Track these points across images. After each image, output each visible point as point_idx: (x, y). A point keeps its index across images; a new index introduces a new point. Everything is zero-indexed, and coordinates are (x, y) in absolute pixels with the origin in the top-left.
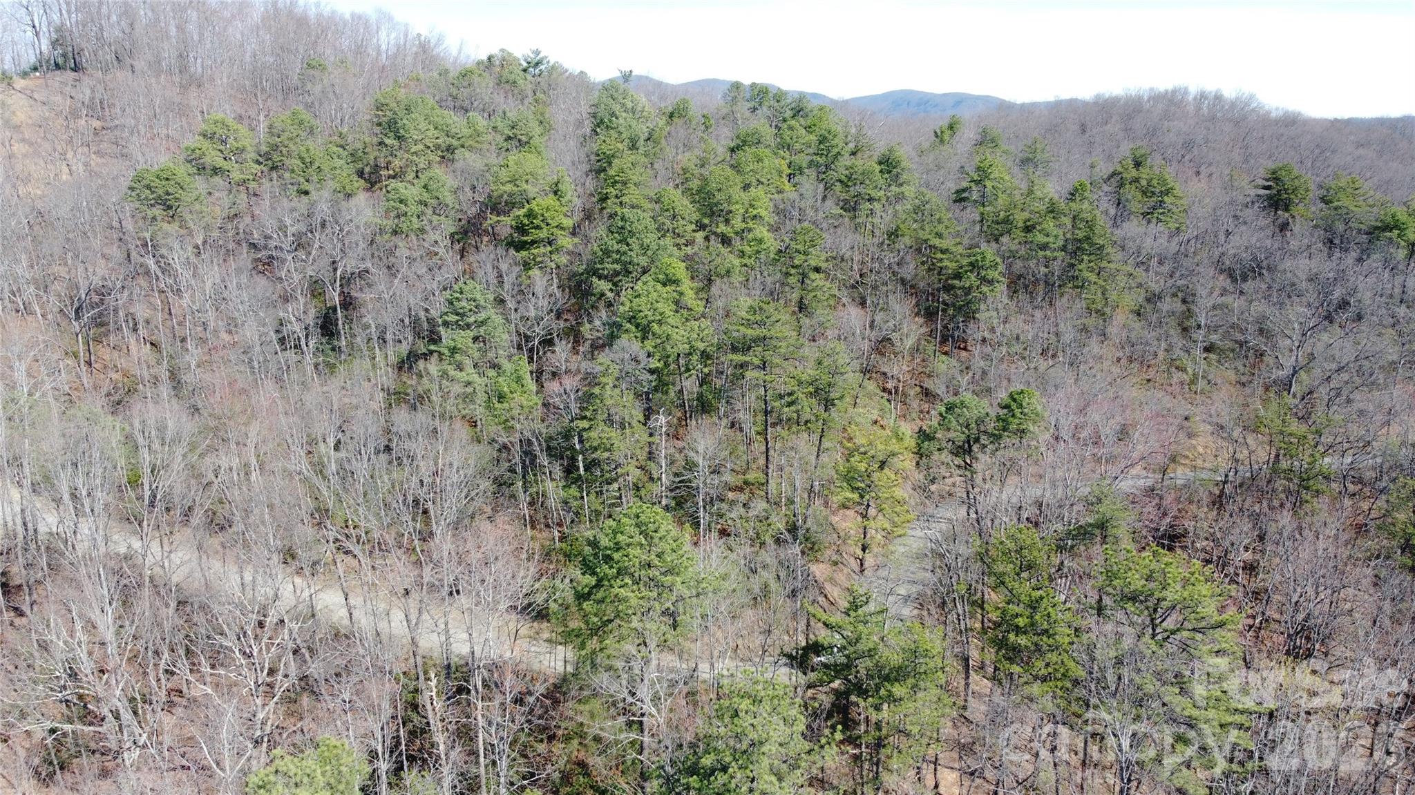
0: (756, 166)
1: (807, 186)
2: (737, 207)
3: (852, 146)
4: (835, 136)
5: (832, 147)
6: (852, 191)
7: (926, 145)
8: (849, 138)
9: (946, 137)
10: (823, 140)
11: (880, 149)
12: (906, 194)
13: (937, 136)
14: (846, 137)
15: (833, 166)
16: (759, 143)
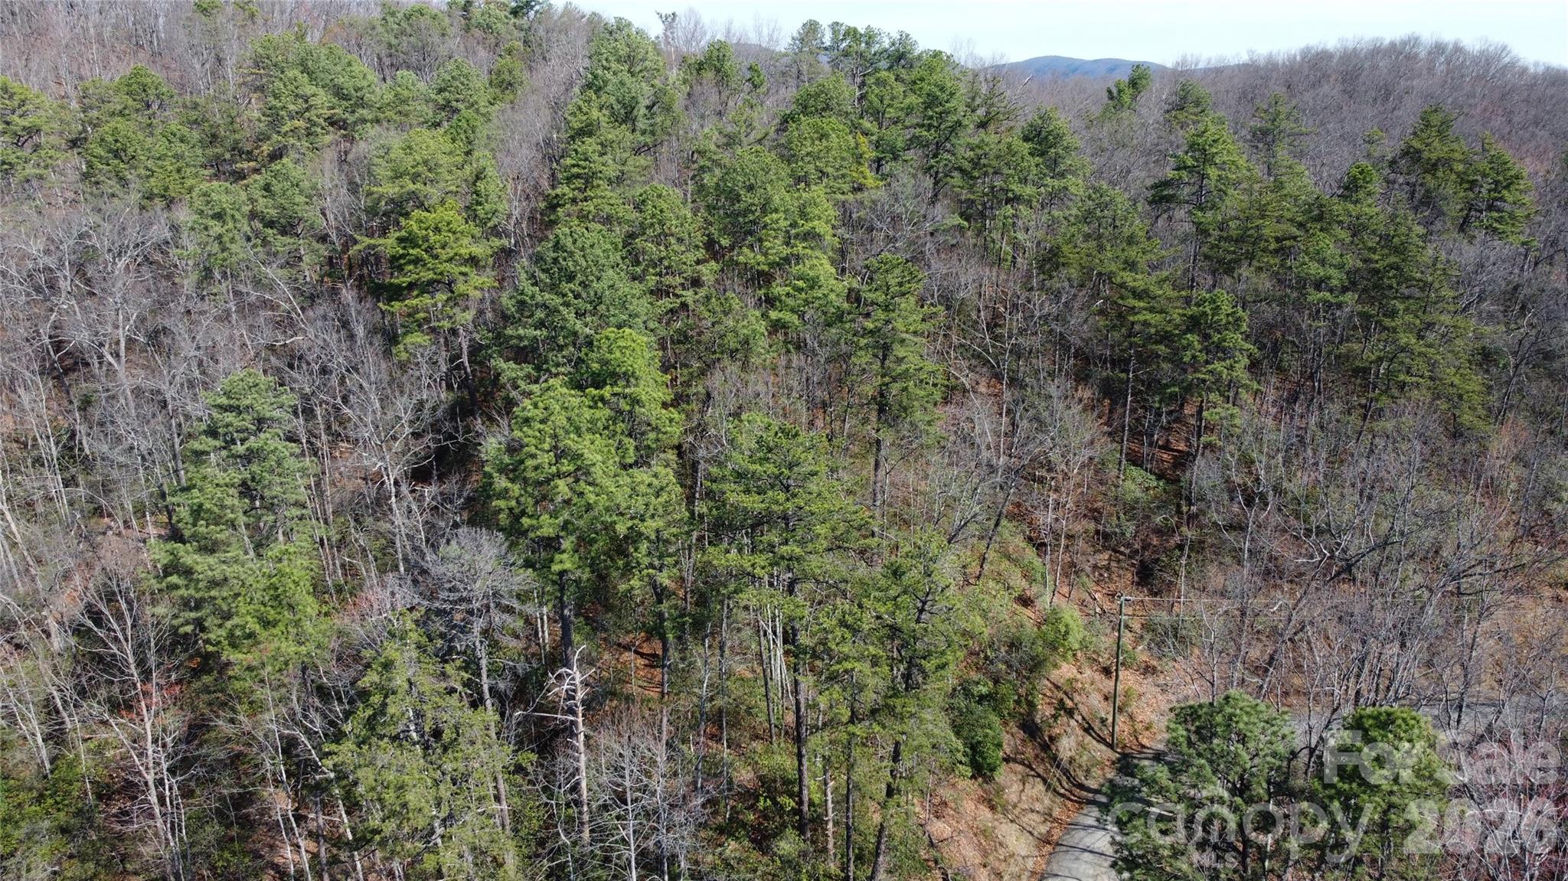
0: (819, 146)
1: (905, 179)
2: (775, 216)
3: (981, 112)
4: (952, 94)
5: (948, 113)
6: (982, 186)
7: (1096, 111)
8: (978, 101)
9: (1126, 98)
10: (931, 101)
11: (1027, 116)
12: (1073, 189)
13: (1111, 97)
14: (973, 99)
15: (948, 145)
16: (827, 108)
